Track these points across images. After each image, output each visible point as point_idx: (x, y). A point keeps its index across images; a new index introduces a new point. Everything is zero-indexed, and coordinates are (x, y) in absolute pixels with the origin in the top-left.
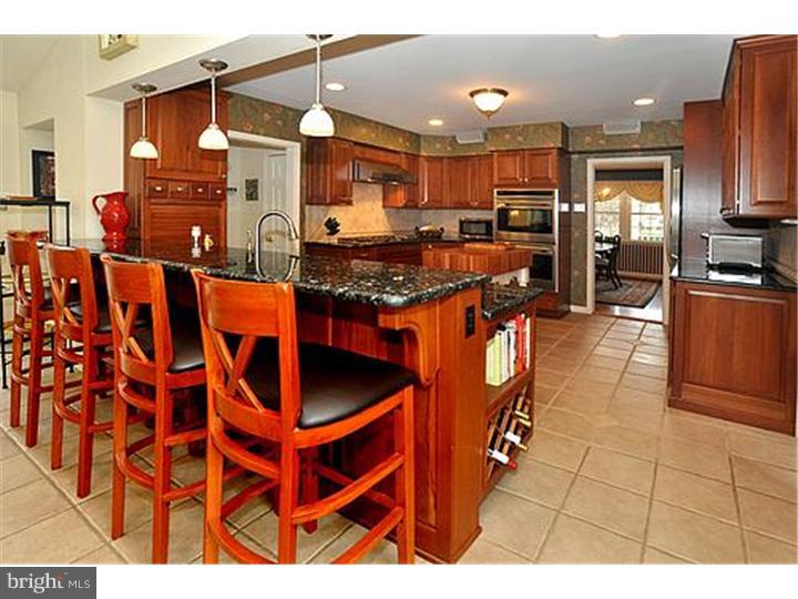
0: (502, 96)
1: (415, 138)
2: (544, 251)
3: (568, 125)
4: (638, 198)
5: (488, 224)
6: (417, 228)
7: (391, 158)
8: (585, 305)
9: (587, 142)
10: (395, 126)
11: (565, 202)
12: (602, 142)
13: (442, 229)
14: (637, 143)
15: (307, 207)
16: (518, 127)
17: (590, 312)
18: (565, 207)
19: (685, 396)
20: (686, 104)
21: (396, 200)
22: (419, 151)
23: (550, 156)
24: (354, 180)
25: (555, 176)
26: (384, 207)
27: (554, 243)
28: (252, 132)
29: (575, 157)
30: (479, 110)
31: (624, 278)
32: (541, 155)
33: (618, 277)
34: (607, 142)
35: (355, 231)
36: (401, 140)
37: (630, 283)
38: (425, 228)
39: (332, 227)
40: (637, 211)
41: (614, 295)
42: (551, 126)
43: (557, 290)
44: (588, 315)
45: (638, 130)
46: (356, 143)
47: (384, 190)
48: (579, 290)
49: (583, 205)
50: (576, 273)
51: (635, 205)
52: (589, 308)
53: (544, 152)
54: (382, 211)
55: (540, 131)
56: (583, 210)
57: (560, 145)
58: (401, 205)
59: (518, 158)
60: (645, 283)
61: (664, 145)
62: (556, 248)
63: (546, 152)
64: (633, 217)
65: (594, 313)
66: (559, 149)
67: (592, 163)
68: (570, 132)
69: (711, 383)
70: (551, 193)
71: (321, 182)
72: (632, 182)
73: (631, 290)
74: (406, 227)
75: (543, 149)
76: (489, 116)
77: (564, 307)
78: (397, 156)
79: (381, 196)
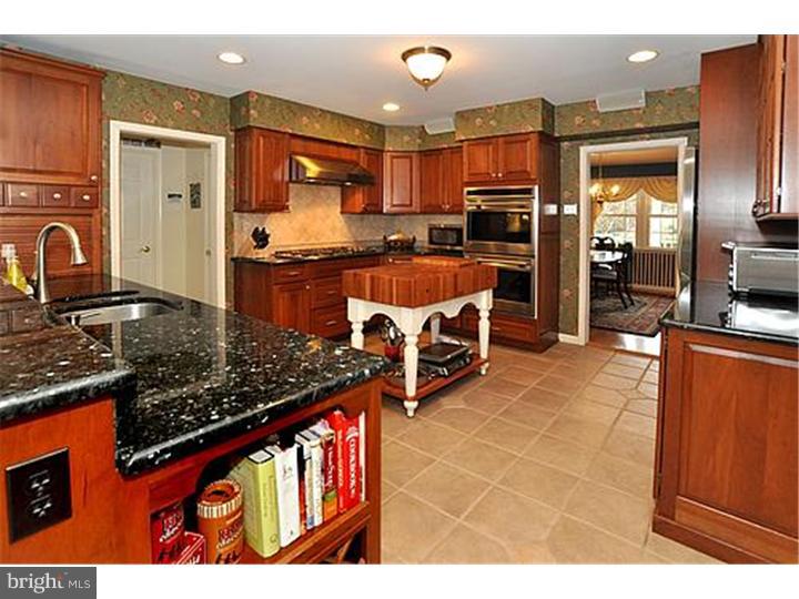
0: (444, 59)
1: (378, 130)
2: (522, 266)
3: (553, 103)
4: (658, 198)
5: (459, 231)
6: (385, 238)
7: (346, 154)
8: (575, 333)
9: (577, 124)
10: (345, 113)
11: (553, 202)
12: (596, 122)
13: (414, 239)
14: (641, 120)
15: (236, 214)
16: (490, 108)
17: (582, 343)
18: (552, 209)
19: (682, 518)
20: (703, 55)
21: (354, 204)
22: (383, 144)
23: (529, 143)
24: (291, 181)
25: (535, 168)
26: (342, 213)
27: (533, 257)
28: (156, 124)
29: (565, 145)
30: (415, 79)
31: (638, 293)
32: (516, 142)
33: (629, 291)
34: (603, 121)
35: (302, 241)
36: (357, 131)
37: (645, 299)
38: (393, 237)
39: (261, 238)
40: (659, 212)
41: (620, 317)
42: (529, 104)
43: (536, 317)
44: (581, 347)
45: (642, 103)
46: (294, 136)
47: (342, 194)
48: (570, 314)
49: (575, 207)
50: (565, 293)
51: (656, 206)
52: (581, 338)
53: (521, 138)
54: (341, 217)
55: (516, 112)
56: (575, 212)
57: (541, 129)
58: (359, 210)
59: (491, 148)
60: (663, 300)
61: (677, 122)
62: (535, 261)
63: (522, 138)
64: (652, 219)
65: (587, 344)
66: (539, 132)
67: (586, 152)
68: (556, 111)
69: (724, 502)
70: (529, 191)
71: (247, 183)
72: (650, 179)
73: (643, 310)
74: (372, 235)
75: (520, 134)
76: (426, 86)
77: (550, 335)
78: (355, 151)
79: (339, 200)
